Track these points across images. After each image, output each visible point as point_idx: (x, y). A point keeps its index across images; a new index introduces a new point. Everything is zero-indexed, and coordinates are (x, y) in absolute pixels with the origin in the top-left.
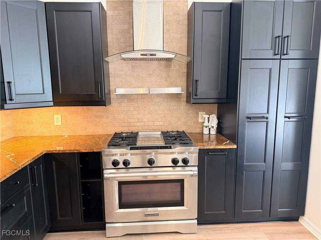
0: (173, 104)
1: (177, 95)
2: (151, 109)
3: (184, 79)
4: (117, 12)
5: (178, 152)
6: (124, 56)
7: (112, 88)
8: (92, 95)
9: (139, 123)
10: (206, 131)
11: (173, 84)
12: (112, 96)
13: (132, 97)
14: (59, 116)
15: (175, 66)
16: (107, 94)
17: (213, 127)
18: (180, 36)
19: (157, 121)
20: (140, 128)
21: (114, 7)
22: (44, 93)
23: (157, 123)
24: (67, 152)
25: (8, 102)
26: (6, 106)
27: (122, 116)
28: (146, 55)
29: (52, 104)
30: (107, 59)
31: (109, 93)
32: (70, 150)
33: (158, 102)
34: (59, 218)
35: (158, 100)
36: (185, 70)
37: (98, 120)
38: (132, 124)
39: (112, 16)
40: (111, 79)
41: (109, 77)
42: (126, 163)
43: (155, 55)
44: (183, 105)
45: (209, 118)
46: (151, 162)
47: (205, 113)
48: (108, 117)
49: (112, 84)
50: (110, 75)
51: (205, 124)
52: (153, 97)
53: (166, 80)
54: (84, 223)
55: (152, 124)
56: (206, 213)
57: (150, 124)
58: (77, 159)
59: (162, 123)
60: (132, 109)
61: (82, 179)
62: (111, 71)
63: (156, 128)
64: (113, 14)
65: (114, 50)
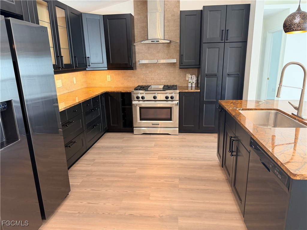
0: (171, 69)
1: (173, 64)
2: (159, 72)
3: (178, 54)
4: (140, 16)
5: (169, 93)
6: (143, 42)
7: (137, 60)
8: (126, 64)
9: (152, 80)
10: (190, 85)
11: (172, 57)
12: (137, 65)
13: (148, 65)
14: (110, 76)
15: (172, 46)
16: (134, 63)
17: (193, 82)
18: (175, 29)
19: (162, 79)
20: (153, 84)
21: (138, 13)
22: (103, 63)
23: (162, 81)
24: (115, 92)
25: (88, 67)
26: (87, 69)
27: (142, 77)
28: (154, 41)
29: (106, 69)
30: (135, 44)
31: (135, 63)
32: (117, 91)
33: (163, 68)
34: (112, 125)
35: (162, 67)
36: (179, 49)
37: (129, 78)
38: (148, 81)
39: (137, 19)
40: (137, 55)
41: (135, 54)
42: (143, 98)
43: (159, 41)
44: (177, 70)
45: (191, 77)
46: (155, 97)
47: (190, 74)
48: (135, 77)
49: (137, 58)
50: (136, 52)
51: (189, 81)
52: (160, 65)
53: (167, 55)
54: (123, 128)
55: (159, 81)
56: (184, 126)
57: (158, 81)
58: (120, 96)
59: (164, 81)
60: (148, 72)
61: (122, 106)
62: (137, 50)
63: (162, 83)
64: (137, 18)
65: (138, 38)
